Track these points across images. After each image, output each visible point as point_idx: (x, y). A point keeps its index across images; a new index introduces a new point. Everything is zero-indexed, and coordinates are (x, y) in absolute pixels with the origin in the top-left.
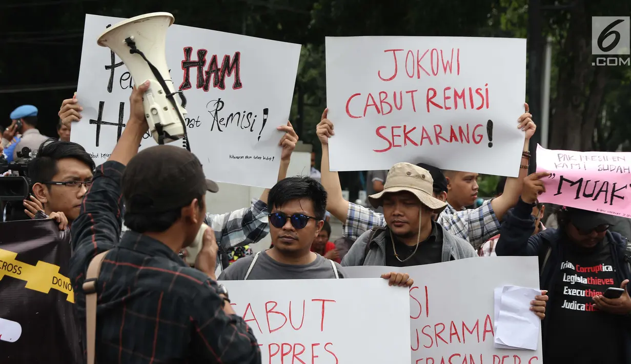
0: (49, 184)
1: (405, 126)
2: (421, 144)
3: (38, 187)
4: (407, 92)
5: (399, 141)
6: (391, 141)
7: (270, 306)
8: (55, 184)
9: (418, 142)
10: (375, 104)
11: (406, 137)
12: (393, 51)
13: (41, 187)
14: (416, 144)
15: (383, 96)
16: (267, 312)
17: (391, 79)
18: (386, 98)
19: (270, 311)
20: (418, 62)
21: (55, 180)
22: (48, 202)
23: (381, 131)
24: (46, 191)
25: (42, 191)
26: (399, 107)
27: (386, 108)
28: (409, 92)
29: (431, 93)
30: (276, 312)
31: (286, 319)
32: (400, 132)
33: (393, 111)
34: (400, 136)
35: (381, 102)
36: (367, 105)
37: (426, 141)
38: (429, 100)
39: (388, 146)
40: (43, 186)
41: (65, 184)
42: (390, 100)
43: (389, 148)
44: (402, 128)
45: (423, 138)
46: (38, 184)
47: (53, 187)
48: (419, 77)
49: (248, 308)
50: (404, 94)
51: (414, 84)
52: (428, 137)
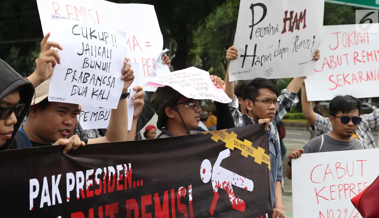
0: (254, 100)
1: (344, 74)
2: (353, 83)
3: (247, 102)
4: (344, 55)
5: (341, 82)
6: (337, 84)
7: (338, 165)
8: (257, 101)
9: (351, 82)
10: (328, 63)
11: (345, 80)
12: (336, 34)
13: (249, 102)
14: (350, 83)
15: (332, 58)
16: (337, 168)
17: (335, 48)
18: (333, 59)
19: (338, 168)
20: (349, 38)
21: (257, 99)
22: (252, 110)
23: (332, 78)
24: (252, 104)
25: (249, 104)
26: (340, 63)
27: (333, 65)
28: (345, 55)
29: (356, 54)
30: (341, 168)
31: (346, 172)
32: (341, 77)
33: (337, 66)
34: (341, 80)
35: (331, 61)
36: (324, 64)
37: (355, 81)
38: (355, 58)
39: (335, 86)
40: (250, 101)
41: (263, 101)
42: (335, 60)
43: (336, 87)
44: (342, 76)
45: (353, 80)
46: (247, 100)
47: (256, 103)
48: (349, 46)
49: (328, 166)
50: (342, 56)
51: (347, 50)
52: (356, 79)
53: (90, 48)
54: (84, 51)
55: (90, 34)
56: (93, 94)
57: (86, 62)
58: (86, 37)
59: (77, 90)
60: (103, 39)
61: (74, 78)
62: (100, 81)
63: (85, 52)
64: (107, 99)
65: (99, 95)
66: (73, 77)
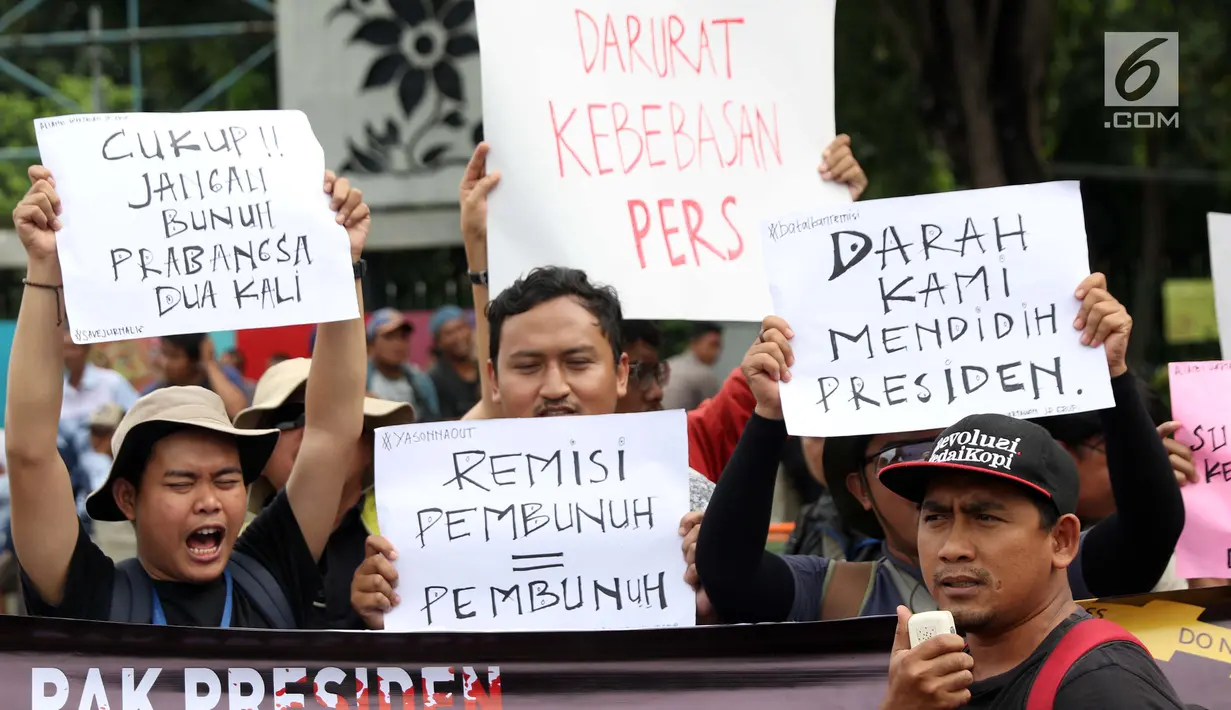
53: (175, 179)
54: (152, 194)
55: (174, 144)
56: (239, 295)
57: (172, 220)
58: (159, 154)
59: (176, 296)
60: (226, 145)
61: (145, 270)
62: (251, 257)
63: (156, 197)
64: (299, 299)
65: (264, 292)
66: (143, 266)
